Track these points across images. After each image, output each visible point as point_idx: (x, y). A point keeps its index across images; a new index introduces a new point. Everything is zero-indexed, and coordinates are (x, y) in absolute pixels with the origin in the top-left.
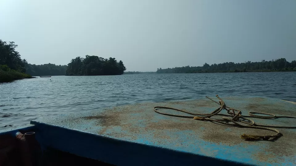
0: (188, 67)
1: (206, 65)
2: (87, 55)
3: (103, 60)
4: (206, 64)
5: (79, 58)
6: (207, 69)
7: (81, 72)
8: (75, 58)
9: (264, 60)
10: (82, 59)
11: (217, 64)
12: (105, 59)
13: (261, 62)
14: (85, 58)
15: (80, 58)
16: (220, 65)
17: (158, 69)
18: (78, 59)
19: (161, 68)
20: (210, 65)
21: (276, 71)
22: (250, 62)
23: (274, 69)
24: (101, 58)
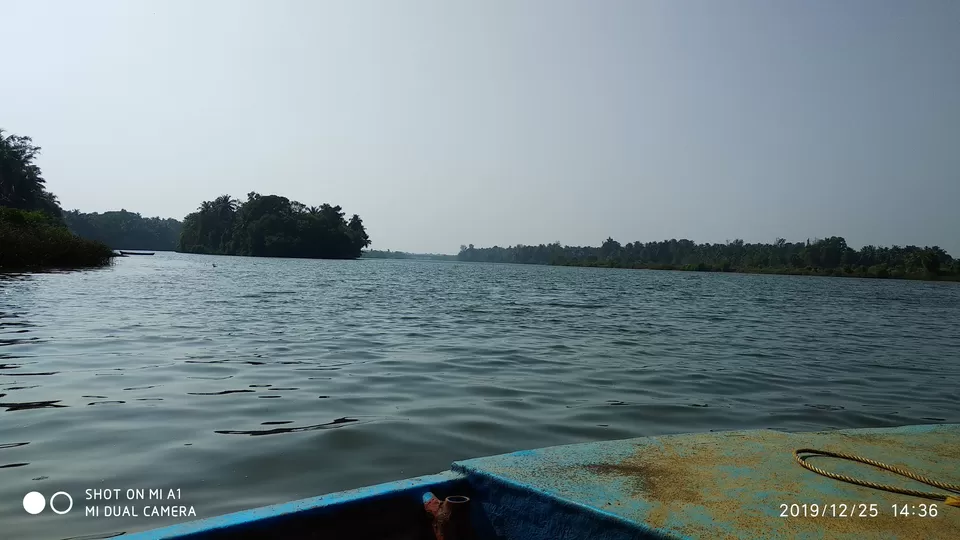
0: (556, 246)
1: (611, 245)
2: (253, 193)
3: (304, 210)
4: (610, 240)
5: (226, 198)
6: (612, 256)
7: (232, 243)
8: (213, 200)
9: (783, 240)
10: (237, 203)
11: (644, 241)
12: (307, 209)
13: (772, 244)
14: (245, 199)
15: (230, 199)
16: (652, 246)
17: (462, 247)
18: (224, 203)
19: (471, 246)
20: (623, 245)
21: (817, 273)
22: (742, 242)
23: (810, 269)
24: (297, 203)
